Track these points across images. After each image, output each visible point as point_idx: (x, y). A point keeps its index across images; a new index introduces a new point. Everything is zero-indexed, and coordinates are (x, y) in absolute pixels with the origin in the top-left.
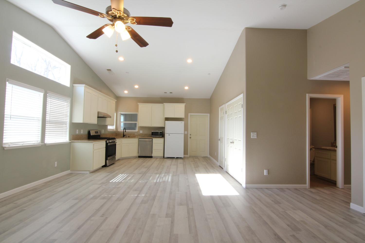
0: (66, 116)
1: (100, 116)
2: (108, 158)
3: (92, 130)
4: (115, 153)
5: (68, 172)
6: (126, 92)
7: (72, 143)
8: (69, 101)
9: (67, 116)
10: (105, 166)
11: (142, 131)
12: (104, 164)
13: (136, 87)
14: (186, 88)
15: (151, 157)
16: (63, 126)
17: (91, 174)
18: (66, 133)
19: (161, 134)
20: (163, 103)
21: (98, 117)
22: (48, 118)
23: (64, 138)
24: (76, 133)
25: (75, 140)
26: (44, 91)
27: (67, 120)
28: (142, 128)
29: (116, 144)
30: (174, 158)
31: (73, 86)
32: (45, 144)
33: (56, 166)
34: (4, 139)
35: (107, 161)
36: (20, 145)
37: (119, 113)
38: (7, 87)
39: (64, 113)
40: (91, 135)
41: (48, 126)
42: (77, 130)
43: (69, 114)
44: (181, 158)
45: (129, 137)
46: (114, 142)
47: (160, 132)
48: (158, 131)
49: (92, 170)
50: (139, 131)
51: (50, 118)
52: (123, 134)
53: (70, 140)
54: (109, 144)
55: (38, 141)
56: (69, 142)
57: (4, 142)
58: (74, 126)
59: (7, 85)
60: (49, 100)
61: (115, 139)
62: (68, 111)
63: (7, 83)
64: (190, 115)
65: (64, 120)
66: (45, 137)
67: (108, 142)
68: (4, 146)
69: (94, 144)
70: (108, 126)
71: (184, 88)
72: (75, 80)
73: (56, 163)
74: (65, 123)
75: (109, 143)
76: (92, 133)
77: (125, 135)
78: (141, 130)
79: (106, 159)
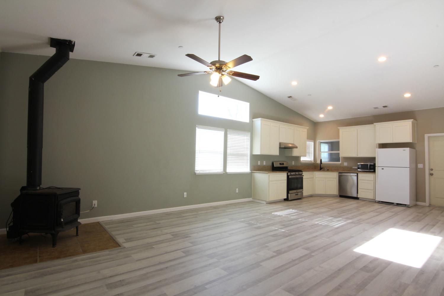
0: (246, 149)
1: (282, 147)
2: (290, 192)
3: (275, 162)
4: (302, 188)
5: (250, 199)
6: (322, 116)
7: (253, 173)
8: (249, 134)
9: (248, 149)
10: (287, 200)
11: (347, 163)
12: (286, 197)
13: (330, 108)
14: (407, 95)
15: (357, 198)
16: (244, 158)
17: (267, 204)
18: (247, 164)
19: (372, 167)
20: (372, 124)
21: (280, 148)
22: (229, 151)
23: (245, 168)
24: (258, 164)
25: (256, 171)
26: (224, 130)
27: (248, 152)
28: (347, 159)
29: (303, 177)
30: (393, 203)
31: (253, 121)
32: (226, 173)
33: (237, 192)
34: (196, 168)
35: (289, 195)
36: (208, 172)
37: (318, 141)
38: (197, 131)
39: (245, 146)
40: (275, 166)
41: (229, 158)
42: (259, 162)
43: (249, 147)
44: (406, 205)
45: (328, 170)
46: (301, 174)
47: (370, 165)
48: (367, 164)
49: (268, 201)
50: (342, 163)
51: (230, 151)
52: (320, 167)
53: (251, 170)
54: (290, 177)
55: (221, 170)
56: (250, 172)
57: (196, 169)
58: (254, 158)
59: (197, 130)
60: (229, 136)
61: (302, 171)
62: (248, 145)
63: (197, 128)
64: (429, 137)
65: (245, 153)
66: (226, 167)
67: (289, 174)
68: (196, 172)
69: (269, 176)
70: (301, 157)
71: (403, 96)
72: (254, 115)
73: (237, 189)
74: (246, 155)
75: (291, 175)
76: (276, 165)
77: (323, 168)
78: (345, 162)
79: (288, 193)
